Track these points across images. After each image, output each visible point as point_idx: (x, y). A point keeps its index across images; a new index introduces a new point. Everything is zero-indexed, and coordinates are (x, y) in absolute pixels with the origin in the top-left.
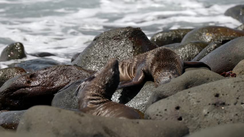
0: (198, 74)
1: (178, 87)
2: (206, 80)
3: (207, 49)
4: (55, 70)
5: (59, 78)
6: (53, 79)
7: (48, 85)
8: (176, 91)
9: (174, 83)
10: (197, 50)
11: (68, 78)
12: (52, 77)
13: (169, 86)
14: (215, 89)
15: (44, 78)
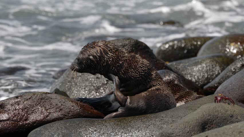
0: (219, 109)
1: (193, 128)
2: (230, 117)
3: (232, 67)
4: (29, 99)
5: (35, 109)
6: (27, 111)
7: (21, 119)
8: (189, 132)
9: (187, 122)
10: (218, 68)
11: (47, 110)
12: (25, 109)
13: (181, 126)
14: (241, 132)
15: (15, 110)
